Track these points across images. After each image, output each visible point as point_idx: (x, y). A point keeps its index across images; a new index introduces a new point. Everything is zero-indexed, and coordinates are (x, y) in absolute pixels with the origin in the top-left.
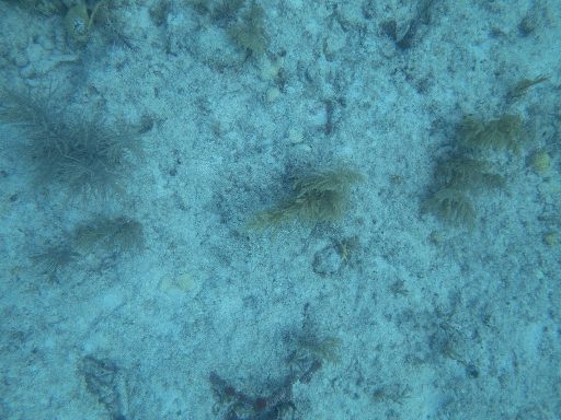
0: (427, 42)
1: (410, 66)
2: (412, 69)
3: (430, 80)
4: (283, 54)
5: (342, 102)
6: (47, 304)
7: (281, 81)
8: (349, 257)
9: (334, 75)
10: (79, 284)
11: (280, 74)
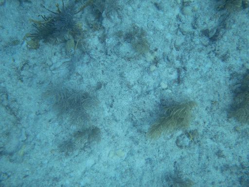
0: (225, 38)
1: (217, 49)
2: (218, 50)
3: (228, 55)
4: (156, 50)
5: (185, 68)
6: (65, 165)
7: (156, 62)
8: (193, 139)
9: (180, 57)
10: (76, 156)
11: (155, 59)
